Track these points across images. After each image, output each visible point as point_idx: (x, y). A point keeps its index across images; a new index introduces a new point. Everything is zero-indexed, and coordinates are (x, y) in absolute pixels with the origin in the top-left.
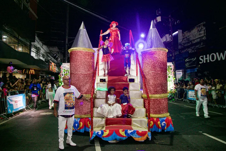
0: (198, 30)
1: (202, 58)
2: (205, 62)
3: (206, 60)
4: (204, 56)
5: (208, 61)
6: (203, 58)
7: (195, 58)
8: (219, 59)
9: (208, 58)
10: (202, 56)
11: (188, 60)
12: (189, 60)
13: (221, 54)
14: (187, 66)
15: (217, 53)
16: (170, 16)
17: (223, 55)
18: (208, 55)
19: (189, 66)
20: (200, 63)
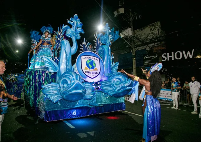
0: (151, 29)
1: (164, 55)
2: (168, 60)
3: (170, 58)
4: (168, 54)
5: (173, 59)
6: (166, 56)
7: (156, 56)
8: (186, 57)
9: (172, 56)
10: (165, 54)
11: (147, 57)
12: (149, 57)
13: (189, 52)
14: (147, 63)
15: (184, 52)
16: (130, 10)
17: (191, 53)
18: (173, 53)
19: (148, 63)
20: (163, 60)
